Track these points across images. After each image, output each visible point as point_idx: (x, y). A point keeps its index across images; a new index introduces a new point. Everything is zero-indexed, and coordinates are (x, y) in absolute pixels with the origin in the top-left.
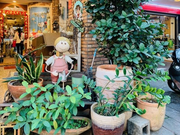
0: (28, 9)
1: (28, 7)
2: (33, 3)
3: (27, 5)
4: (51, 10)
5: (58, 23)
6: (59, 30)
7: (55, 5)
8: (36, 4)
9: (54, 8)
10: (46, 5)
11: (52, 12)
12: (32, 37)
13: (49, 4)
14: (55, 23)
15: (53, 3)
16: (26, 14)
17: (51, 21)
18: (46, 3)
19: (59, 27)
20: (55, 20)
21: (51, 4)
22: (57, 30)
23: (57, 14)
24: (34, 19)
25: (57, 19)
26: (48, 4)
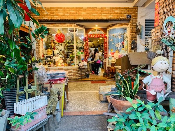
0: (107, 32)
1: (107, 30)
2: (112, 25)
3: (106, 28)
4: (129, 30)
5: (136, 42)
6: (137, 50)
7: (134, 25)
8: (115, 26)
9: (132, 28)
10: (124, 25)
11: (129, 32)
12: (110, 56)
13: (127, 24)
14: (133, 42)
15: (131, 23)
16: (106, 36)
17: (129, 41)
18: (124, 24)
19: (137, 46)
20: (133, 39)
21: (129, 24)
22: (135, 49)
23: (135, 33)
24: (112, 40)
25: (135, 39)
26: (125, 24)
